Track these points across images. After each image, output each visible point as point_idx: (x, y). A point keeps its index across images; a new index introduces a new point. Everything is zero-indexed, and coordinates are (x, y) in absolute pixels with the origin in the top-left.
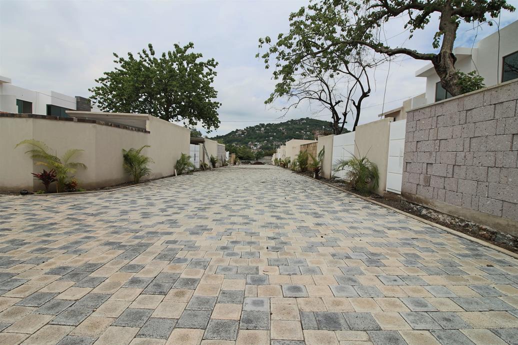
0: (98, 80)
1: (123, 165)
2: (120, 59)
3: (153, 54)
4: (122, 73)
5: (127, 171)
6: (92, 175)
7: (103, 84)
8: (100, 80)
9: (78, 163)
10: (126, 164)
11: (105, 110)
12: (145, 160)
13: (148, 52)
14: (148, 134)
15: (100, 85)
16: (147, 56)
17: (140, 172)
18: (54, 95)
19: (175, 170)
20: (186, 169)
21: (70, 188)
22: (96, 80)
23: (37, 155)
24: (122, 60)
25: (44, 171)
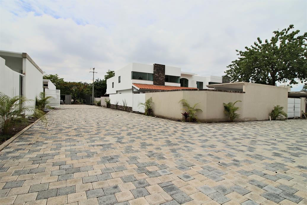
0: (228, 66)
1: (224, 111)
2: (240, 52)
3: (261, 42)
4: (241, 59)
5: (226, 115)
6: (205, 115)
7: (231, 68)
8: (229, 66)
9: (199, 109)
10: (226, 111)
11: (233, 81)
12: (236, 109)
13: (258, 43)
14: (244, 94)
15: (229, 69)
16: (257, 45)
17: (234, 116)
18: (212, 77)
19: (270, 117)
20: (279, 116)
21: (194, 120)
22: (227, 67)
23: (185, 105)
24: (241, 52)
25: (185, 112)
